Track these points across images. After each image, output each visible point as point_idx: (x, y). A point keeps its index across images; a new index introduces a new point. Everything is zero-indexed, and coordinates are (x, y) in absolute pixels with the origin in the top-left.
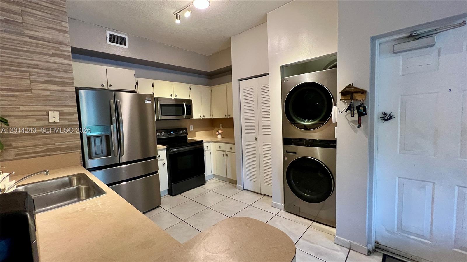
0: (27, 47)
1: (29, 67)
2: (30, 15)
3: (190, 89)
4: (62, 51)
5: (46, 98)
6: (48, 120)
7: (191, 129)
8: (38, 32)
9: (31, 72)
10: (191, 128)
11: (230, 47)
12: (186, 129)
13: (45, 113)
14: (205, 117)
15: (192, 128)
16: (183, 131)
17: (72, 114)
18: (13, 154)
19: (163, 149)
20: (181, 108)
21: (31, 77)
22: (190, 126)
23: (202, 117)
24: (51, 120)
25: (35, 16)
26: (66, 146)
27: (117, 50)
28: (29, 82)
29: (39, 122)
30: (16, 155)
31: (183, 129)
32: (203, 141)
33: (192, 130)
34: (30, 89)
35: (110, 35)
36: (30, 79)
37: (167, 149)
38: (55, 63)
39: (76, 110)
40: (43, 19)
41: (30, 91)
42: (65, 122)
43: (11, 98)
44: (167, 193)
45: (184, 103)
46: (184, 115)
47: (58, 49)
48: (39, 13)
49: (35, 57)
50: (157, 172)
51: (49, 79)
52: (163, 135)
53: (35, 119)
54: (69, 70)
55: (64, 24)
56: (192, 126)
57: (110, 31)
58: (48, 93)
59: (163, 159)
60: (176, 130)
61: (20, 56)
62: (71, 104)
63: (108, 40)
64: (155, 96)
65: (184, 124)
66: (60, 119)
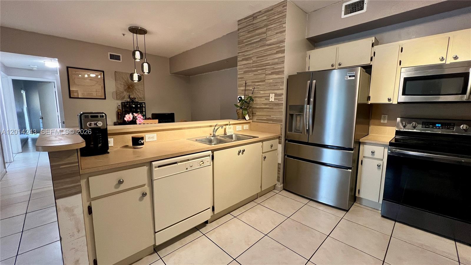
0: (266, 52)
1: (266, 66)
2: (269, 29)
4: (281, 47)
5: (270, 85)
8: (271, 39)
9: (266, 69)
13: (268, 95)
17: (281, 95)
18: (256, 118)
21: (266, 72)
24: (271, 100)
25: (272, 29)
26: (275, 118)
29: (266, 101)
30: (257, 120)
34: (264, 80)
35: (347, 5)
36: (265, 73)
38: (276, 59)
40: (274, 29)
41: (264, 81)
42: (278, 102)
43: (258, 87)
44: (381, 209)
46: (466, 93)
48: (273, 26)
49: (269, 58)
51: (273, 71)
53: (265, 99)
54: (283, 61)
58: (272, 81)
59: (381, 159)
60: (452, 123)
61: (263, 60)
63: (343, 13)
64: (403, 66)
66: (274, 99)
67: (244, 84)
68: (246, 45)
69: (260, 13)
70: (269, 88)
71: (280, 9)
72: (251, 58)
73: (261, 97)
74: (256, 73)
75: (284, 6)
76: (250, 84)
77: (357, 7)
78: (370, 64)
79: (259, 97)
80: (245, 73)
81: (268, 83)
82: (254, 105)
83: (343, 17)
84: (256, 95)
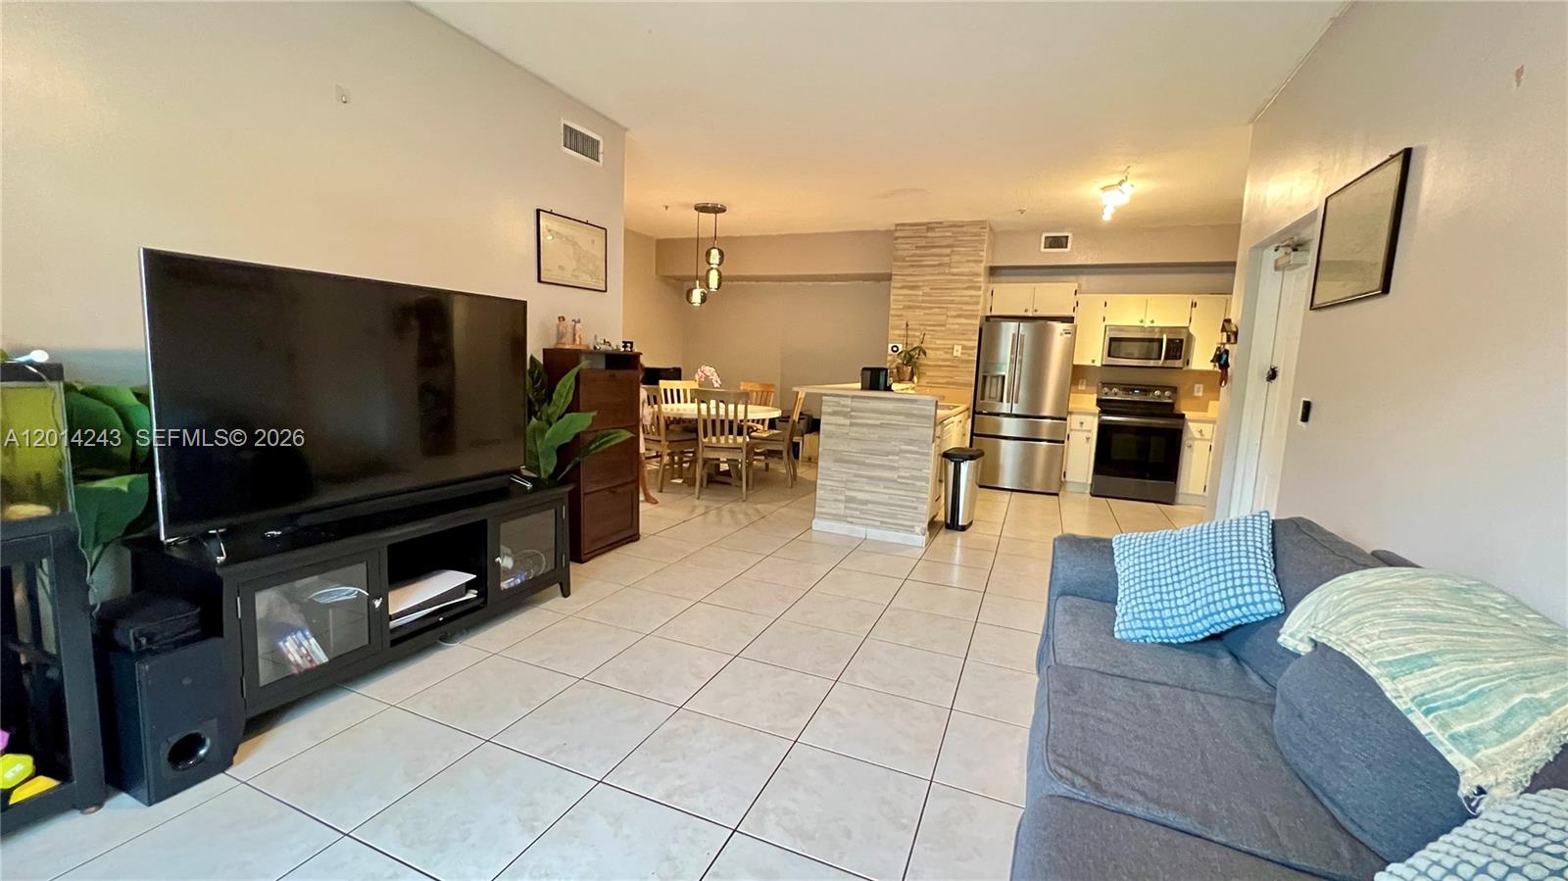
1: (948, 303)
3: (1194, 303)
4: (978, 283)
5: (954, 333)
6: (953, 353)
7: (1198, 392)
8: (959, 268)
10: (1196, 389)
12: (1174, 390)
15: (1202, 389)
16: (1163, 392)
17: (972, 348)
18: (925, 381)
19: (1093, 414)
20: (1155, 344)
22: (1197, 386)
25: (958, 253)
26: (961, 381)
27: (1057, 257)
28: (945, 317)
29: (946, 355)
30: (927, 383)
31: (1163, 388)
32: (1184, 415)
33: (1200, 394)
34: (944, 323)
37: (1099, 416)
38: (967, 296)
39: (976, 344)
40: (965, 254)
41: (943, 325)
42: (965, 357)
43: (933, 332)
45: (1164, 337)
46: (1159, 358)
47: (971, 281)
48: (963, 249)
49: (953, 293)
50: (1065, 442)
51: (960, 312)
52: (1115, 394)
53: (943, 352)
54: (977, 302)
55: (981, 253)
56: (1201, 386)
57: (1048, 231)
58: (957, 327)
59: (1090, 431)
60: (1147, 389)
61: (943, 294)
62: (974, 338)
63: (1043, 245)
64: (1106, 323)
65: (1172, 379)
66: (962, 354)
67: (904, 327)
68: (911, 265)
69: (941, 225)
70: (953, 336)
71: (976, 229)
72: (920, 287)
74: (928, 311)
75: (982, 228)
76: (915, 327)
77: (1057, 242)
78: (1073, 315)
79: (933, 349)
80: (905, 307)
81: (949, 329)
82: (923, 360)
83: (1043, 249)
84: (928, 346)
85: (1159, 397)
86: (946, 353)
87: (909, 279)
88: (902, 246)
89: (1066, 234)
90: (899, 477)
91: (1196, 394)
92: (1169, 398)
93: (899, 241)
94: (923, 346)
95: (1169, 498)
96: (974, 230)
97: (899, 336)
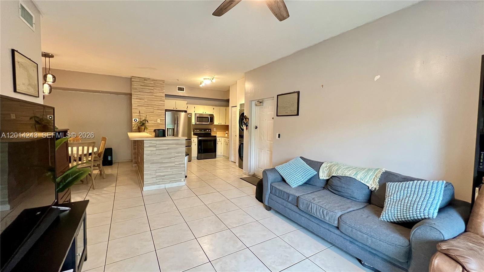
0: (154, 99)
1: (154, 105)
2: (156, 89)
3: (214, 109)
4: (162, 99)
5: (157, 115)
6: (157, 121)
11: (229, 90)
12: (210, 130)
13: (156, 119)
14: (222, 124)
16: (208, 130)
17: (163, 120)
19: (196, 137)
20: (208, 118)
22: (214, 128)
23: (220, 124)
24: (158, 122)
27: (181, 93)
28: (153, 110)
31: (208, 129)
32: (216, 136)
33: (215, 130)
35: (178, 87)
37: (198, 138)
38: (160, 103)
40: (158, 90)
41: (153, 113)
43: (149, 115)
44: (196, 159)
45: (209, 117)
46: (208, 122)
47: (161, 99)
49: (156, 102)
50: (191, 146)
51: (158, 108)
52: (198, 132)
54: (164, 105)
55: (164, 90)
58: (158, 113)
59: (195, 142)
60: (205, 130)
61: (152, 102)
62: (163, 117)
63: (177, 90)
64: (196, 113)
65: (210, 127)
66: (160, 122)
67: (138, 113)
68: (139, 91)
69: (149, 79)
70: (156, 116)
71: (161, 82)
72: (143, 99)
73: (151, 120)
74: (147, 108)
75: (163, 82)
76: (142, 113)
77: (181, 89)
78: (187, 110)
79: (150, 120)
80: (138, 106)
81: (155, 114)
82: (147, 124)
83: (177, 91)
84: (148, 119)
85: (208, 132)
86: (155, 121)
87: (139, 96)
88: (135, 84)
89: (183, 87)
90: (175, 165)
91: (214, 130)
92: (210, 132)
93: (134, 82)
94: (147, 119)
95: (215, 157)
96: (161, 83)
97: (137, 116)
